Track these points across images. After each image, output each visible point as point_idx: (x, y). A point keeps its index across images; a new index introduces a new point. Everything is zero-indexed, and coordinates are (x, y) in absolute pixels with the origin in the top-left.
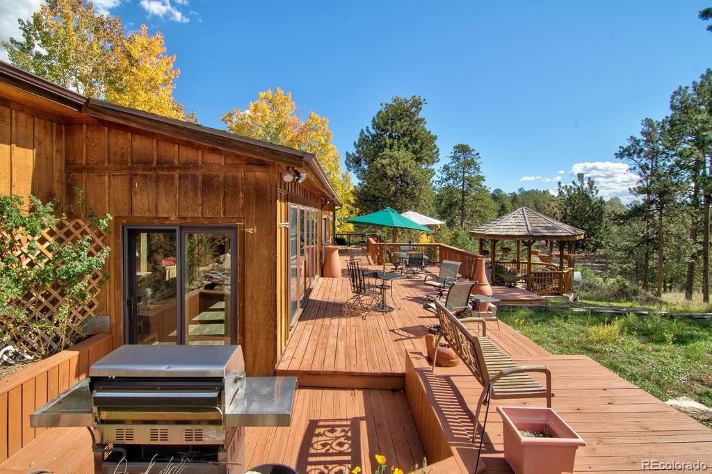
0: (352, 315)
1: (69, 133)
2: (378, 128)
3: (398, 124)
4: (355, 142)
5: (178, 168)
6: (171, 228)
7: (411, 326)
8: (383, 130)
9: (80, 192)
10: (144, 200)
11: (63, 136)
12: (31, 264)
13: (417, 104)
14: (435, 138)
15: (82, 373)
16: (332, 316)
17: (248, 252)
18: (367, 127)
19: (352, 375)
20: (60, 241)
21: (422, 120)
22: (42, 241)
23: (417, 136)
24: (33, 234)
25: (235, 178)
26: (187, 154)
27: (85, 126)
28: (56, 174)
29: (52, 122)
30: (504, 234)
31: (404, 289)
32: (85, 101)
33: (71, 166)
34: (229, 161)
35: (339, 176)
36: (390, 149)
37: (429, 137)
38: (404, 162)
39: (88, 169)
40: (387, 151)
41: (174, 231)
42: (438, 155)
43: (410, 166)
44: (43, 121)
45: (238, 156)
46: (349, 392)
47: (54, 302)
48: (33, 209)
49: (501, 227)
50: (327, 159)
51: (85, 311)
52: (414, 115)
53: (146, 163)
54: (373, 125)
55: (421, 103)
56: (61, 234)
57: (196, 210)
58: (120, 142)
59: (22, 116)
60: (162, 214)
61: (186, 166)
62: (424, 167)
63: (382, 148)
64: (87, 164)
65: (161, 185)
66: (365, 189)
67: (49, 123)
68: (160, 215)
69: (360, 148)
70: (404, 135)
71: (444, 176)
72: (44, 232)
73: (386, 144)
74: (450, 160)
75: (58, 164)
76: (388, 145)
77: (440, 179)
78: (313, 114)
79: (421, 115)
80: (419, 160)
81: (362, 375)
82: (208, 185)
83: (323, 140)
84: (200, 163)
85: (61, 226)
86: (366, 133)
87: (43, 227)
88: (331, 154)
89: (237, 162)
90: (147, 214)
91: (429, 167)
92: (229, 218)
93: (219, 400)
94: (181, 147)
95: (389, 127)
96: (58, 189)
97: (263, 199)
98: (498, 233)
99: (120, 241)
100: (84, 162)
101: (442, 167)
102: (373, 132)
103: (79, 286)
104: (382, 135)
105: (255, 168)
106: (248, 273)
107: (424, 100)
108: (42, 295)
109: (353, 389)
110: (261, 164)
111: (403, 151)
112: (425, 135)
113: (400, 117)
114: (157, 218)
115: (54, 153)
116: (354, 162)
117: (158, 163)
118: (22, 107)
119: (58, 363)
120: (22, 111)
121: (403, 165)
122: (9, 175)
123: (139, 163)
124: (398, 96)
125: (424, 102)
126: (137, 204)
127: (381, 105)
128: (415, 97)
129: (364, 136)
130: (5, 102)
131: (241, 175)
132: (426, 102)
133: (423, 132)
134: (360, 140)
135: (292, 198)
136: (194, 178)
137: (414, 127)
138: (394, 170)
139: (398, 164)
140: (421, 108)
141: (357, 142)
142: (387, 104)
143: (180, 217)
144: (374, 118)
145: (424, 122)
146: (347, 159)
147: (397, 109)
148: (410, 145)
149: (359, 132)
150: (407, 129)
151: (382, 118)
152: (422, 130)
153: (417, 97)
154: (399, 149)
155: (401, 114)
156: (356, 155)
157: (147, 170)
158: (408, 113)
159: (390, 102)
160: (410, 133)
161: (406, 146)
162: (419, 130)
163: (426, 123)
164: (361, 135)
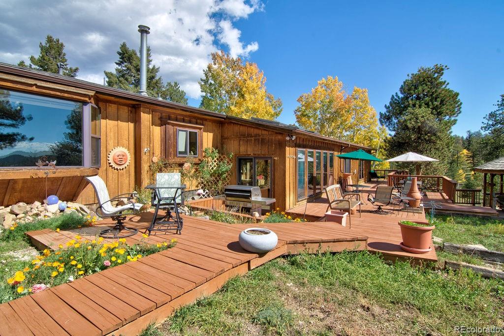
1: (222, 126)
2: (405, 93)
3: (420, 88)
4: (386, 105)
5: (254, 136)
8: (408, 94)
9: (225, 146)
10: (243, 148)
12: (212, 168)
13: (440, 71)
14: (457, 94)
18: (397, 93)
20: (220, 162)
21: (442, 83)
22: (215, 161)
23: (437, 95)
24: (213, 159)
25: (272, 139)
26: (256, 131)
27: (226, 125)
28: (219, 140)
30: (499, 169)
32: (226, 116)
33: (223, 137)
34: (270, 133)
36: (413, 108)
38: (423, 117)
39: (227, 138)
40: (410, 109)
41: (252, 159)
42: (460, 108)
43: (428, 119)
47: (218, 181)
48: (213, 152)
49: (498, 164)
52: (436, 79)
53: (244, 135)
54: (401, 91)
55: (443, 69)
56: (220, 160)
57: (259, 151)
58: (237, 128)
60: (249, 153)
61: (256, 135)
62: (446, 119)
63: (406, 107)
65: (248, 143)
66: (395, 138)
69: (390, 109)
70: (426, 96)
71: (491, 123)
72: (215, 159)
73: (409, 104)
74: (497, 108)
75: (219, 137)
76: (411, 105)
77: (485, 125)
78: (356, 88)
79: (443, 79)
80: (439, 114)
82: (263, 142)
84: (260, 134)
85: (220, 157)
86: (395, 97)
87: (216, 157)
89: (273, 133)
90: (244, 153)
92: (269, 154)
93: (250, 196)
94: (254, 129)
95: (413, 91)
96: (219, 145)
97: (281, 146)
98: (493, 169)
99: (236, 162)
100: (226, 136)
101: (488, 115)
102: (401, 96)
103: (225, 175)
104: (407, 98)
105: (278, 135)
107: (446, 66)
110: (280, 134)
111: (423, 108)
112: (446, 94)
113: (422, 83)
114: (247, 154)
115: (218, 134)
116: (386, 119)
117: (247, 135)
121: (422, 120)
122: (207, 142)
123: (242, 135)
124: (423, 67)
125: (446, 68)
126: (241, 150)
127: (408, 75)
128: (437, 65)
129: (394, 100)
130: (206, 120)
131: (274, 138)
132: (448, 67)
133: (443, 92)
134: (390, 103)
135: (299, 146)
136: (259, 140)
137: (435, 89)
138: (413, 123)
139: (417, 119)
140: (443, 73)
141: (388, 104)
142: (413, 74)
143: (254, 154)
144: (402, 86)
145: (446, 83)
146: (381, 117)
147: (420, 77)
148: (430, 103)
149: (391, 97)
150: (429, 91)
151: (407, 85)
152: (443, 90)
153: (439, 66)
154: (420, 106)
155: (424, 80)
156: (387, 114)
157: (244, 138)
158: (430, 79)
159: (416, 72)
160: (431, 93)
161: (427, 104)
162: (440, 90)
163: (448, 84)
164: (392, 99)
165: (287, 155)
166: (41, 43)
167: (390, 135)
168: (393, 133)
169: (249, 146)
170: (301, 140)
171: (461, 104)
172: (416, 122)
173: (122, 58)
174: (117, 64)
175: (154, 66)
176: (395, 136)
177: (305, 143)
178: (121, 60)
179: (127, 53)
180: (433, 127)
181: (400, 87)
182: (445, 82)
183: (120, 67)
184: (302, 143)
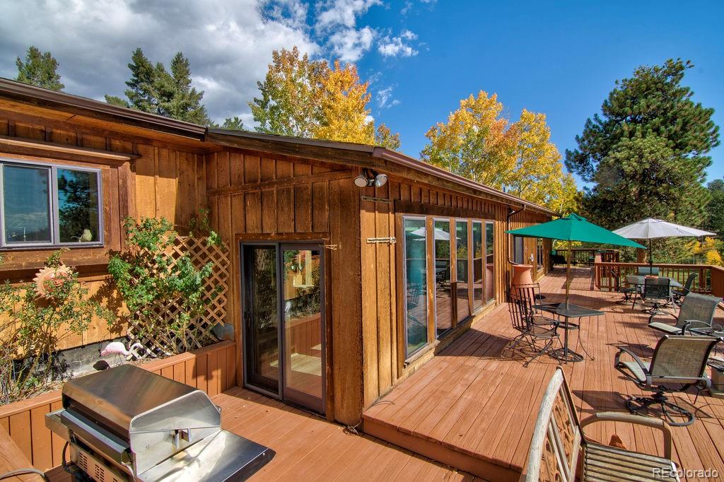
0: (513, 357)
2: (612, 113)
3: (643, 102)
4: (577, 136)
5: (276, 183)
6: (271, 244)
7: (597, 389)
8: (618, 115)
10: (254, 218)
11: (204, 165)
13: (676, 70)
14: (710, 112)
15: (201, 375)
16: (482, 355)
17: (335, 271)
18: (596, 115)
19: (451, 448)
21: (683, 91)
23: (675, 114)
25: (321, 188)
26: (282, 168)
27: (216, 154)
28: (198, 198)
29: (193, 153)
31: (621, 329)
32: (204, 131)
33: (210, 190)
34: (316, 170)
35: (559, 181)
36: (630, 137)
37: (697, 113)
38: (651, 152)
40: (625, 141)
41: (274, 247)
42: (718, 135)
43: (663, 157)
44: (184, 154)
45: (323, 164)
46: (445, 471)
50: (542, 160)
51: (215, 320)
52: (670, 85)
53: (253, 182)
54: (604, 110)
55: (682, 68)
56: (190, 250)
57: (290, 226)
58: (237, 164)
59: (165, 152)
60: (266, 231)
61: (281, 180)
62: (690, 156)
63: (616, 138)
64: (218, 187)
65: (265, 202)
67: (190, 155)
68: (264, 232)
69: (586, 142)
70: (653, 116)
73: (622, 132)
76: (626, 133)
78: (525, 113)
79: (682, 84)
80: (681, 147)
81: (464, 453)
82: (298, 197)
83: (537, 140)
84: (292, 177)
85: (190, 243)
86: (594, 122)
88: (549, 155)
89: (323, 170)
90: (256, 231)
91: (702, 155)
92: (317, 233)
94: (278, 161)
95: (627, 109)
99: (239, 256)
100: (216, 185)
102: (604, 119)
104: (617, 122)
105: (338, 175)
106: (335, 296)
107: (688, 62)
108: (177, 302)
109: (452, 468)
110: (340, 168)
111: (651, 138)
112: (691, 110)
113: (646, 93)
114: (262, 234)
115: (196, 181)
116: (577, 161)
117: (262, 181)
118: (164, 144)
119: (173, 363)
120: (165, 147)
122: (154, 201)
123: (249, 182)
124: (643, 66)
125: (688, 66)
126: (249, 223)
127: (617, 82)
128: (671, 60)
129: (591, 127)
130: (148, 141)
131: (326, 184)
132: (691, 64)
133: (686, 107)
134: (585, 132)
135: (409, 208)
136: (288, 191)
137: (671, 102)
138: (635, 164)
139: (641, 156)
140: (682, 75)
141: (581, 136)
142: (626, 80)
143: (278, 234)
144: (606, 101)
145: (689, 93)
146: (568, 158)
147: (641, 83)
148: (662, 128)
149: (585, 122)
150: (658, 107)
151: (617, 99)
152: (686, 104)
153: (675, 61)
154: (644, 136)
155: (648, 89)
156: (580, 152)
157: (254, 188)
158: (660, 85)
159: (630, 76)
160: (662, 111)
161: (657, 131)
162: (680, 105)
163: (692, 93)
164: (587, 126)
165: (367, 236)
166: (18, 59)
167: (585, 188)
168: (591, 185)
169: (265, 212)
170: (415, 190)
171: (717, 128)
172: (640, 163)
173: (137, 75)
174: (128, 84)
175: (194, 90)
176: (595, 190)
177: (424, 200)
178: (136, 78)
179: (144, 66)
180: (673, 170)
181: (602, 102)
182: (687, 89)
183: (134, 91)
184: (417, 200)
